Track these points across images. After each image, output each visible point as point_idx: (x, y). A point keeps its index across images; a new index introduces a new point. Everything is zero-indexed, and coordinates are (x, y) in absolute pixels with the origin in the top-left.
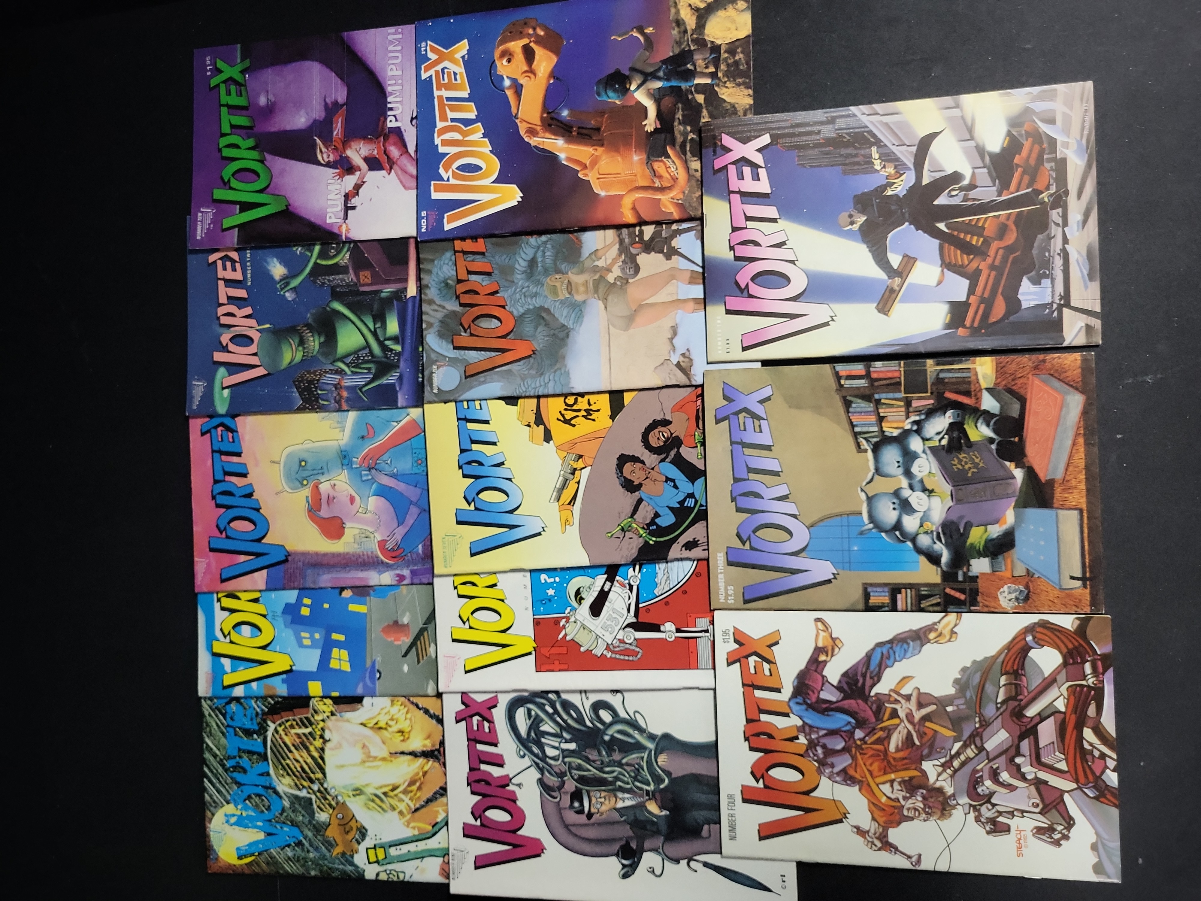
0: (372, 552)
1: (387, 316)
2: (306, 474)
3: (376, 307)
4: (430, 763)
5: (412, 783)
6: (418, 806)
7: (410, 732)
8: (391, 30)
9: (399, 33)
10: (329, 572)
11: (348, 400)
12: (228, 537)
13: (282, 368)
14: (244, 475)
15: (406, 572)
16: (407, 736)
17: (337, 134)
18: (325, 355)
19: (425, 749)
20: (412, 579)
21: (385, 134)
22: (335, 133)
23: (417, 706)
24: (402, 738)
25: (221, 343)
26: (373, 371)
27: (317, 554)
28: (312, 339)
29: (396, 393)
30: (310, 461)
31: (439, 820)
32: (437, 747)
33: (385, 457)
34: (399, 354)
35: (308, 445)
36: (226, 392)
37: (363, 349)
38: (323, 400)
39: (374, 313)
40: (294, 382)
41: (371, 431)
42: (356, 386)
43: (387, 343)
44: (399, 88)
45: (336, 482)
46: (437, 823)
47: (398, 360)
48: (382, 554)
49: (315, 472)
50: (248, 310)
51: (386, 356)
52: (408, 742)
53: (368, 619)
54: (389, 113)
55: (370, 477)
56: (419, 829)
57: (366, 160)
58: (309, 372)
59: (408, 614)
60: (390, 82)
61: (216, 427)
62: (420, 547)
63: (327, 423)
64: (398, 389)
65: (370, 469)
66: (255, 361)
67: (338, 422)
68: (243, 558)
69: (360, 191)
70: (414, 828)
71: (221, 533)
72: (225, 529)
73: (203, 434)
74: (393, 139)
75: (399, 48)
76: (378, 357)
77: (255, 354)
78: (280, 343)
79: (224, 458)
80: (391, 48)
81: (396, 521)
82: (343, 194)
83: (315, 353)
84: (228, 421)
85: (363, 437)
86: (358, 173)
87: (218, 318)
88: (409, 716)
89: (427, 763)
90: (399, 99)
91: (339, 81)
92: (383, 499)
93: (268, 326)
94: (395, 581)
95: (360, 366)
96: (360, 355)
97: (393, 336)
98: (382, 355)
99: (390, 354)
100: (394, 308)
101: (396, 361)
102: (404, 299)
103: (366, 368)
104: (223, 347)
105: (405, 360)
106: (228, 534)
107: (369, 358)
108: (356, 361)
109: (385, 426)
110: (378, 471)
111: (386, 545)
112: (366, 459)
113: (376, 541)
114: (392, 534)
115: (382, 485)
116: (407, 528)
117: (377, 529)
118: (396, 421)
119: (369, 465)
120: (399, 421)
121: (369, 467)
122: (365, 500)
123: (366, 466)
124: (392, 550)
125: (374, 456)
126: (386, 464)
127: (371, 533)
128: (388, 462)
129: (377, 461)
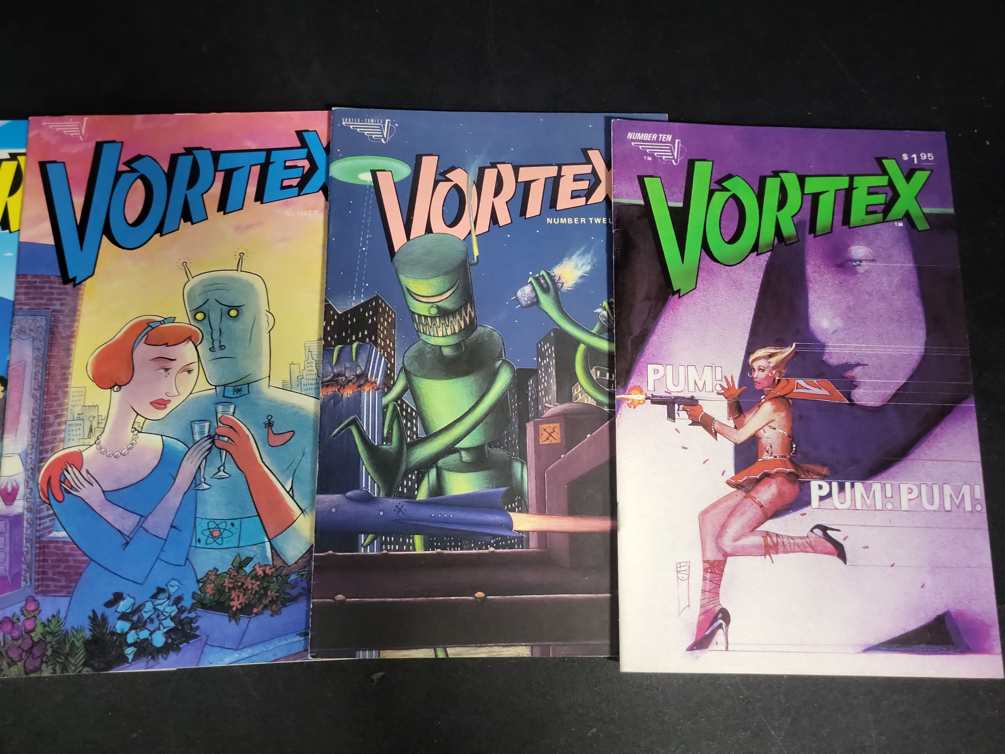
0: (62, 441)
1: (480, 474)
2: (215, 317)
3: (498, 452)
8: (979, 491)
9: (973, 506)
10: (36, 358)
11: (336, 398)
12: (118, 175)
13: (402, 278)
14: (222, 207)
15: (19, 506)
17: (799, 386)
18: (420, 356)
20: (6, 517)
21: (798, 476)
22: (801, 382)
25: (453, 169)
26: (385, 447)
27: (71, 336)
28: (449, 332)
29: (343, 491)
30: (238, 326)
33: (231, 467)
34: (411, 495)
35: (264, 323)
36: (367, 178)
37: (426, 428)
38: (340, 351)
39: (487, 448)
40: (377, 299)
41: (280, 440)
42: (360, 413)
43: (433, 472)
44: (879, 506)
45: (195, 373)
47: (401, 495)
48: (58, 459)
49: (216, 335)
50: (504, 218)
51: (409, 471)
54: (835, 485)
55: (197, 438)
57: (754, 439)
58: (392, 325)
60: (888, 487)
61: (310, 157)
62: (62, 534)
63: (300, 357)
64: (349, 494)
65: (212, 438)
66: (418, 228)
67: (300, 378)
68: (79, 201)
69: (700, 428)
71: (127, 164)
72: (133, 170)
73: (300, 134)
74: (790, 490)
75: (948, 506)
76: (408, 456)
77: (429, 230)
78: (446, 273)
79: (256, 170)
80: (948, 490)
81: (115, 487)
82: (697, 395)
83: (423, 337)
84: (318, 179)
85: (270, 425)
86: (731, 423)
87: (493, 165)
90: (859, 506)
91: (891, 391)
92: (156, 462)
93: (476, 253)
94: (4, 484)
95: (396, 421)
96: (414, 421)
97: (445, 485)
98: (412, 464)
99: (414, 478)
100: (493, 488)
101: (400, 490)
102: (508, 507)
103: (392, 434)
104: (444, 174)
105: (400, 507)
106: (124, 175)
107: (409, 440)
108: (404, 414)
109: (285, 468)
110: (208, 452)
111: (72, 468)
112: (231, 430)
113: (82, 448)
114: (92, 480)
115: (180, 461)
116: (100, 508)
117: (103, 450)
118: (292, 488)
119: (219, 435)
120: (291, 493)
121: (216, 437)
122: (158, 428)
123: (219, 431)
124: (62, 480)
125: (236, 445)
126: (219, 469)
127: (98, 439)
128: (222, 473)
129: (224, 452)
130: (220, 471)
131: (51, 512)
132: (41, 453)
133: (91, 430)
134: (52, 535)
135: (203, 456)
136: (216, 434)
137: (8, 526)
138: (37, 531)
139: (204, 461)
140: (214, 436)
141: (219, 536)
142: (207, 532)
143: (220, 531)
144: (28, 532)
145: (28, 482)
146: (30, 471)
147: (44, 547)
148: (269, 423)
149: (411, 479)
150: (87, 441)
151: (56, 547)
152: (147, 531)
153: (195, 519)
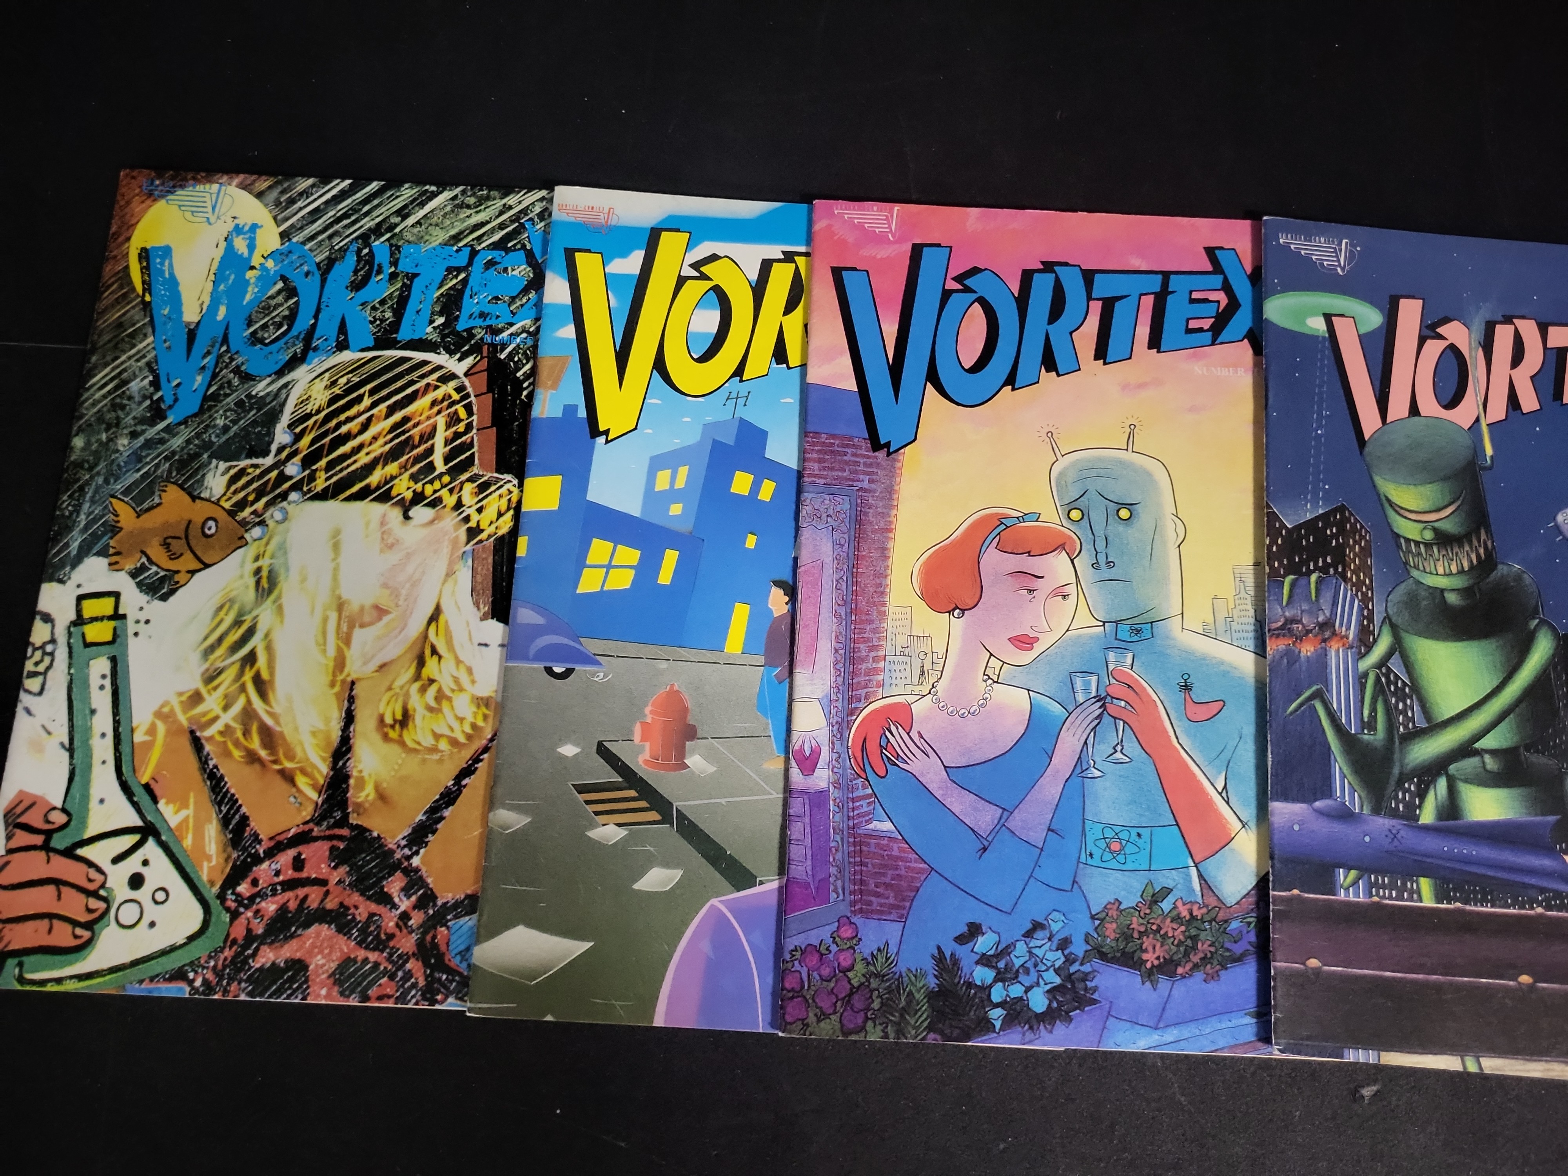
0: (881, 685)
1: (1513, 792)
2: (1098, 517)
3: (1540, 761)
4: (314, 795)
5: (269, 737)
6: (208, 748)
7: (402, 743)
10: (837, 558)
11: (1291, 657)
12: (946, 295)
13: (1378, 480)
14: (1101, 353)
15: (822, 778)
16: (393, 734)
18: (1412, 602)
19: (352, 782)
20: (803, 792)
23: (467, 771)
24: (389, 720)
25: (1446, 320)
26: (1367, 737)
27: (888, 530)
28: (1454, 569)
29: (1307, 797)
30: (1131, 534)
31: (161, 805)
32: (353, 820)
33: (1132, 747)
34: (1410, 815)
35: (1171, 532)
36: (1318, 325)
37: (1427, 713)
38: (1293, 585)
39: (1523, 753)
40: (1341, 509)
41: (1202, 712)
42: (1326, 682)
43: (1442, 783)
45: (1073, 599)
46: (155, 800)
47: (1394, 814)
48: (875, 712)
49: (1101, 544)
50: (1529, 402)
51: (1406, 777)
52: (377, 738)
53: (709, 656)
55: (1081, 698)
56: (148, 746)
58: (1366, 552)
59: (712, 769)
61: (1227, 288)
62: (887, 826)
63: (1227, 589)
64: (1318, 804)
65: (1102, 700)
66: (1398, 407)
67: (1229, 620)
68: (891, 330)
70: (152, 731)
71: (959, 279)
72: (968, 290)
73: (1211, 252)
76: (1403, 755)
77: (1414, 410)
78: (1444, 479)
79: (1148, 302)
81: (961, 761)
83: (1415, 573)
84: (1242, 320)
85: (1187, 687)
87: (1508, 320)
88: (443, 745)
89: (314, 787)
92: (1021, 730)
93: (1489, 451)
94: (800, 743)
95: (1380, 699)
96: (1409, 701)
97: (1461, 804)
98: (1409, 767)
99: (1413, 789)
100: (1536, 815)
101: (1393, 805)
102: (1561, 847)
103: (1375, 718)
104: (1433, 327)
105: (1394, 832)
106: (954, 295)
107: (1401, 729)
108: (1392, 688)
109: (1214, 755)
110: (1097, 722)
111: (897, 728)
112: (1130, 690)
113: (911, 699)
114: (928, 749)
115: (1058, 731)
116: (941, 792)
117: (941, 705)
118: (1225, 787)
119: (1112, 698)
120: (1224, 794)
121: (1109, 699)
122: (1021, 677)
123: (1111, 691)
124: (883, 744)
125: (1138, 715)
126: (1114, 748)
127: (933, 687)
128: (1118, 755)
129: (1121, 723)
130: (1116, 751)
131: (869, 791)
132: (851, 700)
133: (922, 673)
134: (871, 826)
135: (1091, 726)
136: (1108, 694)
137: (807, 807)
138: (849, 818)
139: (1092, 734)
140: (1105, 698)
141: (1120, 850)
142: (1102, 844)
143: (1121, 843)
144: (837, 818)
145: (833, 743)
146: (835, 728)
147: (861, 843)
148: (1186, 686)
149: (1408, 790)
150: (917, 689)
151: (877, 845)
152: (1013, 832)
153: (1084, 822)
